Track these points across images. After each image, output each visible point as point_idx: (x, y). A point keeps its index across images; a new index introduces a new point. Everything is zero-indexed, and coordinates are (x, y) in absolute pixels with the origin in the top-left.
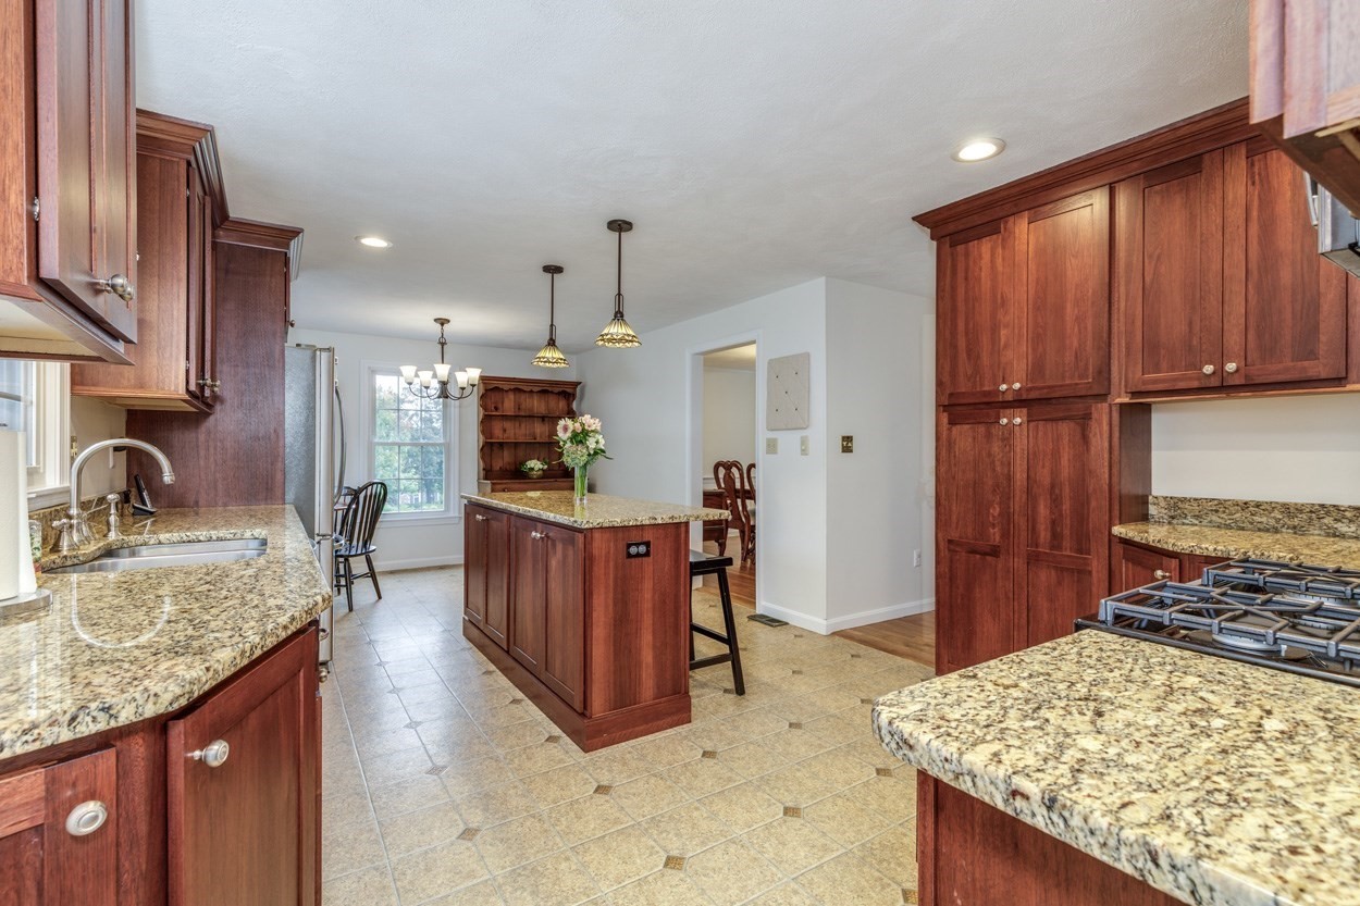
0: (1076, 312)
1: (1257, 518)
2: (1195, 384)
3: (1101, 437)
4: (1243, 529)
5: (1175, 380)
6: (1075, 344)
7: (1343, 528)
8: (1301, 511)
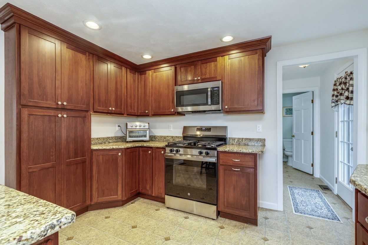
0: (82, 84)
1: (99, 141)
2: (107, 111)
3: (89, 123)
4: (97, 144)
5: (103, 110)
6: (81, 94)
7: (110, 141)
8: (105, 139)
